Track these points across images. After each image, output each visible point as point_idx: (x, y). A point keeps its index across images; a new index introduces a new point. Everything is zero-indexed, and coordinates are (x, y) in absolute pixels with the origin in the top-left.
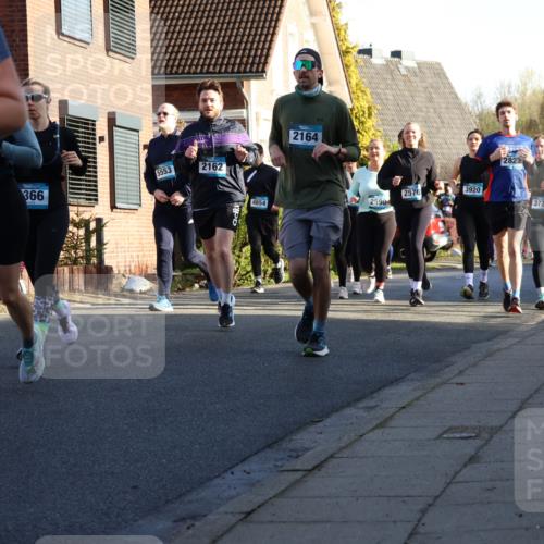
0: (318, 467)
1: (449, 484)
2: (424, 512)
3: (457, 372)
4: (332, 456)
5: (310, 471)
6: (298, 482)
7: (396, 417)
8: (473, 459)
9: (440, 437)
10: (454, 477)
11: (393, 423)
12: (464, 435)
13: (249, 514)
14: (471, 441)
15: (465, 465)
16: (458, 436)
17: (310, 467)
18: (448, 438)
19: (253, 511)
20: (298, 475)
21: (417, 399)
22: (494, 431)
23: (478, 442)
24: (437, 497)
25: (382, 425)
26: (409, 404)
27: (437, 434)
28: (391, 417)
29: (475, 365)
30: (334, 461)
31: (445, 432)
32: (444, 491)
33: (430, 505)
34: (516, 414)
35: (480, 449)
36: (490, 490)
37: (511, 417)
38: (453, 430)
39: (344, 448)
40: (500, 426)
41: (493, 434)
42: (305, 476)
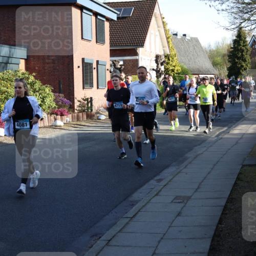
0: (134, 216)
1: (170, 227)
2: (159, 242)
3: (184, 166)
4: (139, 211)
5: (132, 218)
6: (127, 223)
7: (163, 190)
8: (179, 214)
9: (172, 202)
10: (172, 224)
11: (160, 193)
12: (180, 201)
13: (109, 241)
14: (180, 204)
15: (176, 217)
16: (177, 201)
17: (131, 216)
18: (175, 202)
19: (111, 239)
20: (129, 219)
21: (170, 181)
22: (189, 198)
23: (182, 205)
24: (165, 234)
25: (157, 195)
26: (167, 184)
27: (172, 199)
28: (160, 191)
29: (190, 163)
30: (140, 213)
31: (174, 200)
32: (167, 232)
33: (162, 238)
34: (196, 190)
35: (182, 208)
36: (180, 231)
37: (195, 192)
38: (177, 198)
39: (144, 206)
40: (191, 196)
41: (188, 200)
42: (130, 221)
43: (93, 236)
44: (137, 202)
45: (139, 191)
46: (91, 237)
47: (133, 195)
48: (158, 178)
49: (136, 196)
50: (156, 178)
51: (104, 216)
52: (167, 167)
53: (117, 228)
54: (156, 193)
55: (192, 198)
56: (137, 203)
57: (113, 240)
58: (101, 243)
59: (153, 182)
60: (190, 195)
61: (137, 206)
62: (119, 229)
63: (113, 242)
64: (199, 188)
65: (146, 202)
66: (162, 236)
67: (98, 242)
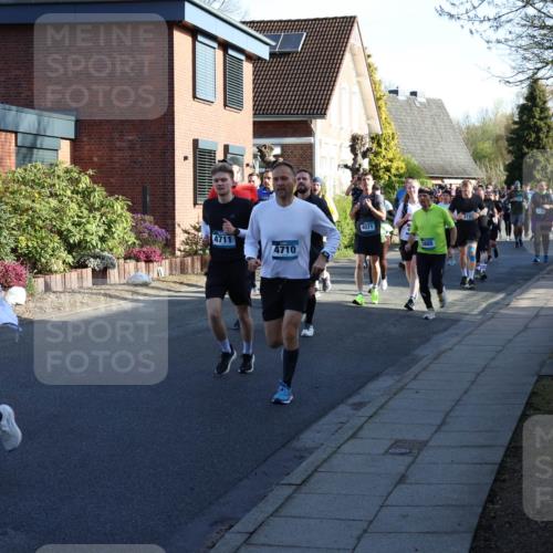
0: (305, 482)
1: (381, 506)
2: (359, 539)
3: (412, 377)
4: (316, 470)
5: (300, 485)
6: (289, 497)
7: (366, 426)
8: (402, 479)
9: (386, 452)
10: (386, 500)
11: (361, 434)
12: (403, 451)
13: (252, 534)
14: (405, 457)
15: (395, 487)
16: (397, 451)
17: (299, 482)
18: (393, 454)
19: (255, 530)
20: (294, 487)
21: (382, 407)
22: (424, 444)
23: (408, 459)
24: (371, 522)
25: (353, 436)
26: (375, 413)
27: (386, 448)
28: (361, 428)
29: (424, 369)
30: (316, 474)
31: (390, 448)
32: (376, 515)
33: (365, 531)
34: (439, 428)
35: (409, 467)
36: (404, 517)
37: (436, 432)
38: (397, 443)
39: (325, 461)
40: (427, 442)
41: (420, 450)
42: (295, 491)
43: (216, 523)
44: (311, 451)
45: (315, 427)
46: (212, 525)
47: (302, 436)
48: (356, 399)
49: (308, 438)
50: (351, 401)
51: (241, 480)
52: (375, 376)
53: (267, 507)
54: (350, 433)
55: (431, 443)
56: (311, 453)
57: (259, 531)
58: (233, 538)
59: (344, 409)
60: (425, 439)
61: (311, 459)
62: (271, 510)
63: (259, 538)
64: (444, 423)
65: (329, 451)
66: (365, 526)
67: (227, 536)
